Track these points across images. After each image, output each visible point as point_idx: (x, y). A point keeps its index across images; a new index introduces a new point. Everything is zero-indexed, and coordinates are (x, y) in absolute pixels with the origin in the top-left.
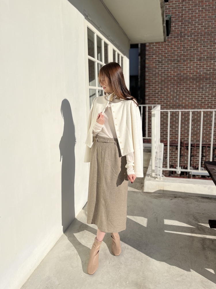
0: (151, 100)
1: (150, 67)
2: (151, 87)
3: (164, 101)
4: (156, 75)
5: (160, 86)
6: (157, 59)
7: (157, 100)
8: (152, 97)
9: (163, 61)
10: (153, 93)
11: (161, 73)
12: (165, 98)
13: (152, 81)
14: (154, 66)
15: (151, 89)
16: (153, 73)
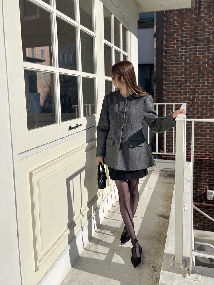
0: (171, 96)
1: (170, 50)
2: (171, 77)
3: (190, 98)
4: (177, 61)
5: (183, 76)
6: (180, 39)
7: (179, 96)
8: (173, 92)
9: (189, 42)
10: (174, 85)
11: (185, 58)
12: (191, 93)
13: (171, 70)
14: (176, 48)
15: (171, 81)
16: (173, 58)
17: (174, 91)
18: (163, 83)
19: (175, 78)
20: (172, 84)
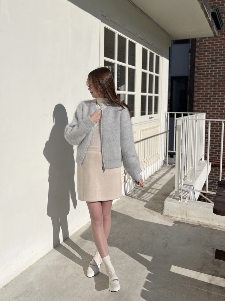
0: (200, 107)
1: (201, 66)
2: (201, 90)
4: (207, 76)
6: (210, 57)
10: (204, 98)
13: (202, 84)
14: (206, 65)
15: (201, 94)
16: (204, 74)
17: (204, 103)
18: (193, 95)
19: (205, 91)
20: (202, 96)
